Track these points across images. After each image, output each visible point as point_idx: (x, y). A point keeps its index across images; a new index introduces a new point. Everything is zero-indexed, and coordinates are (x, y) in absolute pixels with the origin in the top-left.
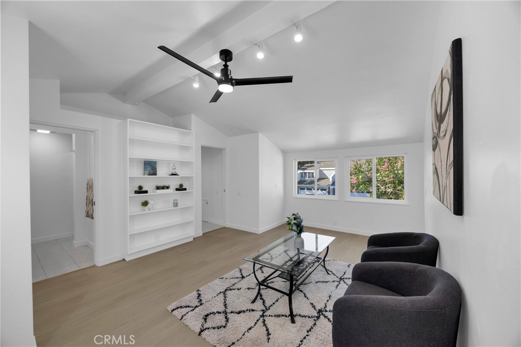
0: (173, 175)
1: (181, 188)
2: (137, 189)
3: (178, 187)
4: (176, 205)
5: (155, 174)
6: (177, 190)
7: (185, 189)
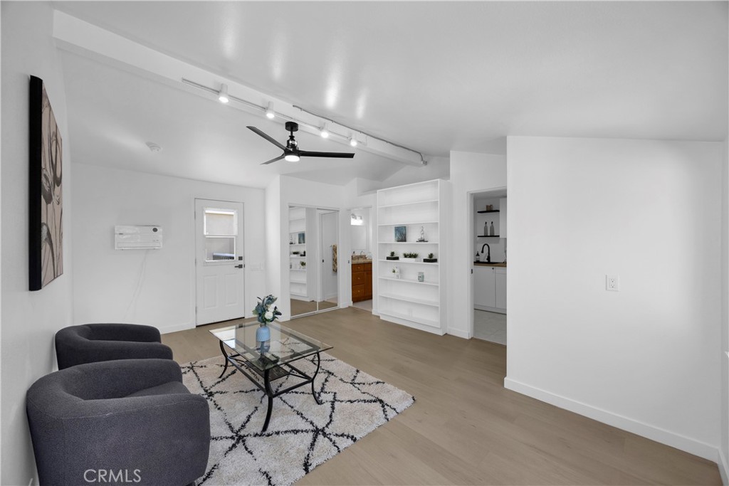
0: (420, 241)
1: (431, 259)
2: (389, 255)
3: (427, 257)
4: (421, 278)
5: (405, 240)
6: (425, 261)
7: (435, 261)
